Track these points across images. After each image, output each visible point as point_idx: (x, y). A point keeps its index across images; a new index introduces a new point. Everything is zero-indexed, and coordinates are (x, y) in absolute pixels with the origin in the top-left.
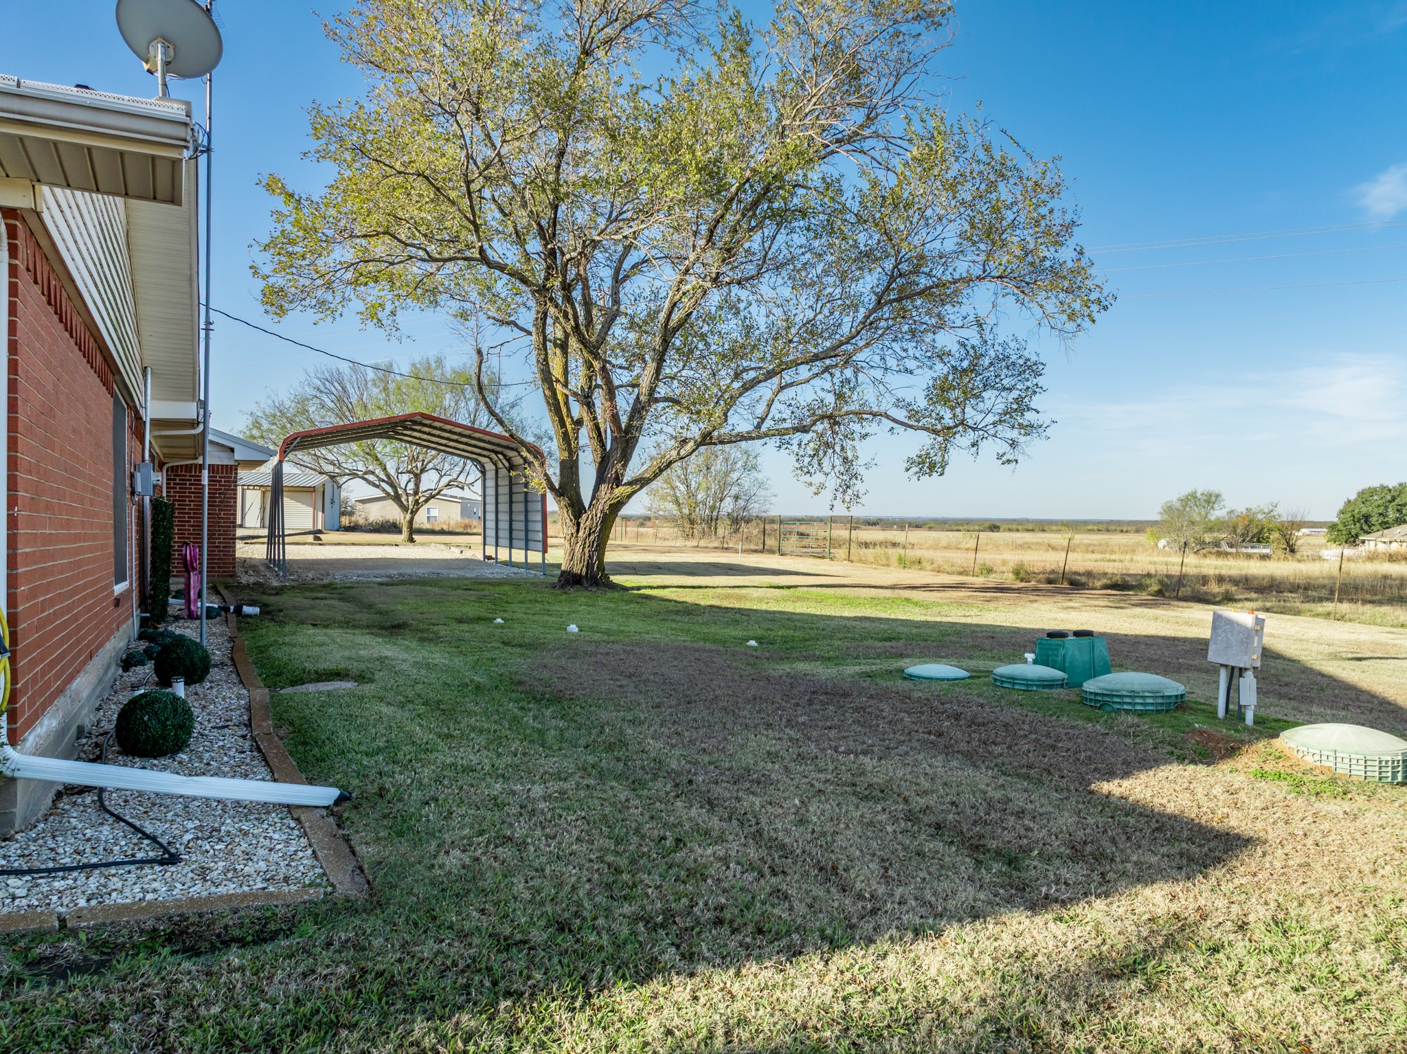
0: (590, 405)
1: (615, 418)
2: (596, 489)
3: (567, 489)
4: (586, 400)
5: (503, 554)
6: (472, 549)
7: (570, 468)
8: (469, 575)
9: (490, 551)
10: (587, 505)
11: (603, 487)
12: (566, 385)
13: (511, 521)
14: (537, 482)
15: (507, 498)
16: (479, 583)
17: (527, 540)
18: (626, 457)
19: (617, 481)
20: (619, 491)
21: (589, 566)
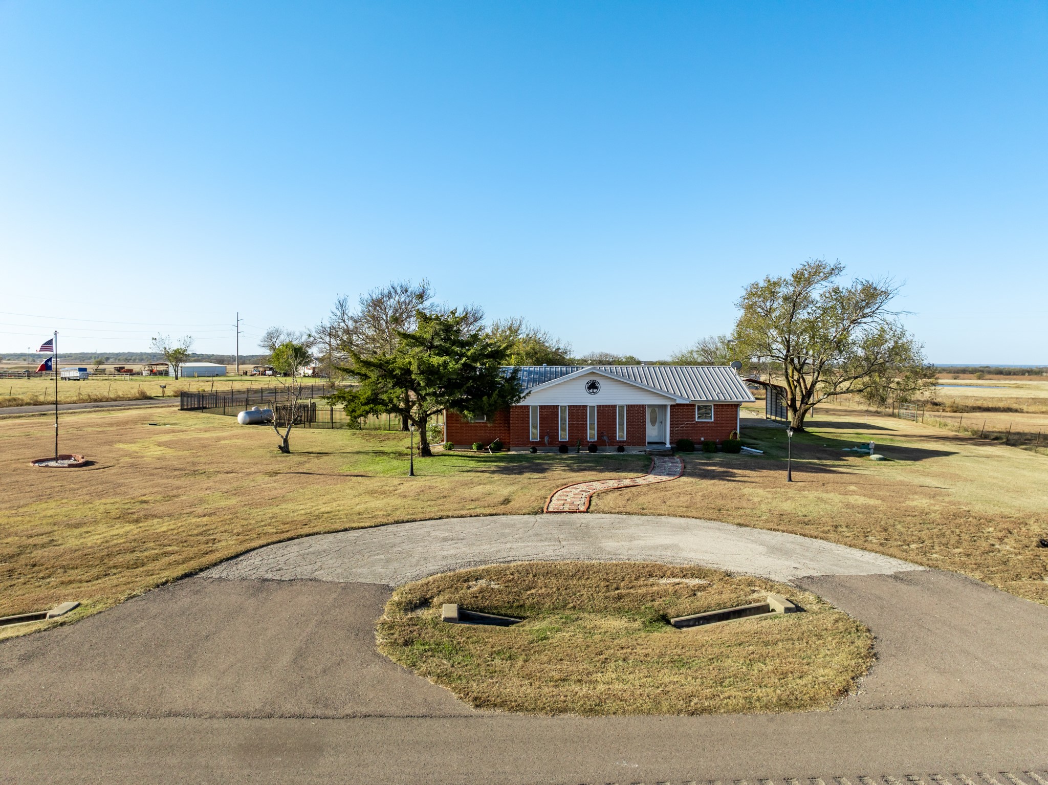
0: (799, 383)
1: (806, 388)
2: (801, 405)
3: (793, 406)
4: (798, 381)
5: (773, 418)
6: (763, 416)
7: (793, 400)
8: (764, 426)
9: (769, 416)
10: (798, 409)
11: (803, 405)
12: (793, 378)
13: (776, 408)
14: (784, 404)
15: (775, 403)
16: (767, 429)
17: (781, 415)
18: (809, 398)
19: (807, 404)
20: (807, 406)
21: (798, 426)
